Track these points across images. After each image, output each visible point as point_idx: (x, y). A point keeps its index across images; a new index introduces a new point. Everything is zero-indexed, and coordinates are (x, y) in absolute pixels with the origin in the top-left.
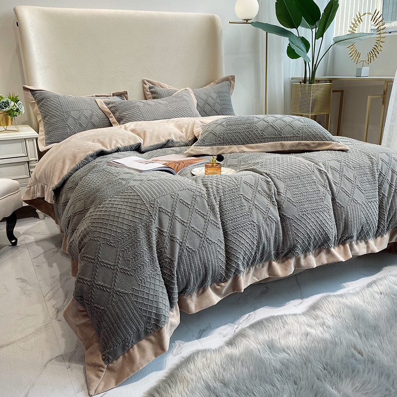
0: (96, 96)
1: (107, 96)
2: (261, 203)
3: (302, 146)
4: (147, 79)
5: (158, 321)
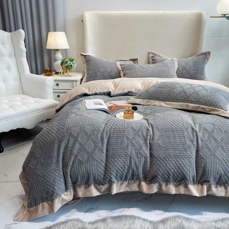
0: (120, 60)
1: (126, 61)
2: (137, 143)
3: (201, 109)
4: (152, 52)
5: (52, 195)
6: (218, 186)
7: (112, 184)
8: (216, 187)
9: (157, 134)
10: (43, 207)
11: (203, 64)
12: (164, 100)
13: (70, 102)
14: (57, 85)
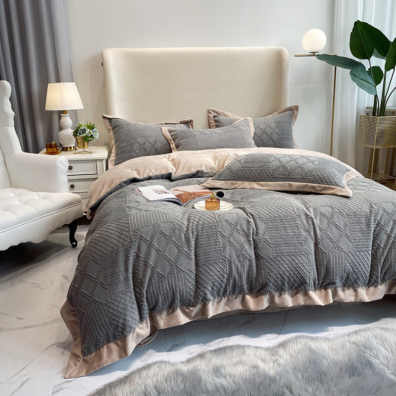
0: (166, 124)
1: (175, 124)
2: (237, 241)
3: (309, 188)
4: (214, 109)
5: (124, 329)
6: (345, 288)
7: (208, 303)
8: (343, 290)
9: (262, 226)
10: (110, 351)
11: (290, 124)
12: (256, 180)
13: (111, 193)
14: (70, 168)
